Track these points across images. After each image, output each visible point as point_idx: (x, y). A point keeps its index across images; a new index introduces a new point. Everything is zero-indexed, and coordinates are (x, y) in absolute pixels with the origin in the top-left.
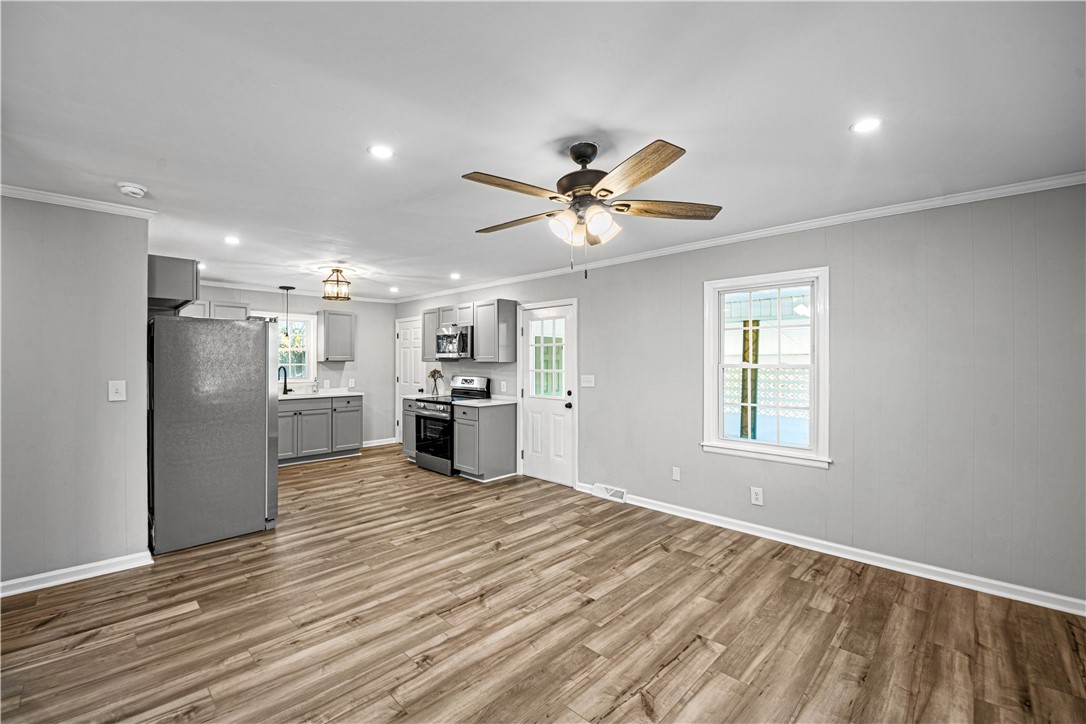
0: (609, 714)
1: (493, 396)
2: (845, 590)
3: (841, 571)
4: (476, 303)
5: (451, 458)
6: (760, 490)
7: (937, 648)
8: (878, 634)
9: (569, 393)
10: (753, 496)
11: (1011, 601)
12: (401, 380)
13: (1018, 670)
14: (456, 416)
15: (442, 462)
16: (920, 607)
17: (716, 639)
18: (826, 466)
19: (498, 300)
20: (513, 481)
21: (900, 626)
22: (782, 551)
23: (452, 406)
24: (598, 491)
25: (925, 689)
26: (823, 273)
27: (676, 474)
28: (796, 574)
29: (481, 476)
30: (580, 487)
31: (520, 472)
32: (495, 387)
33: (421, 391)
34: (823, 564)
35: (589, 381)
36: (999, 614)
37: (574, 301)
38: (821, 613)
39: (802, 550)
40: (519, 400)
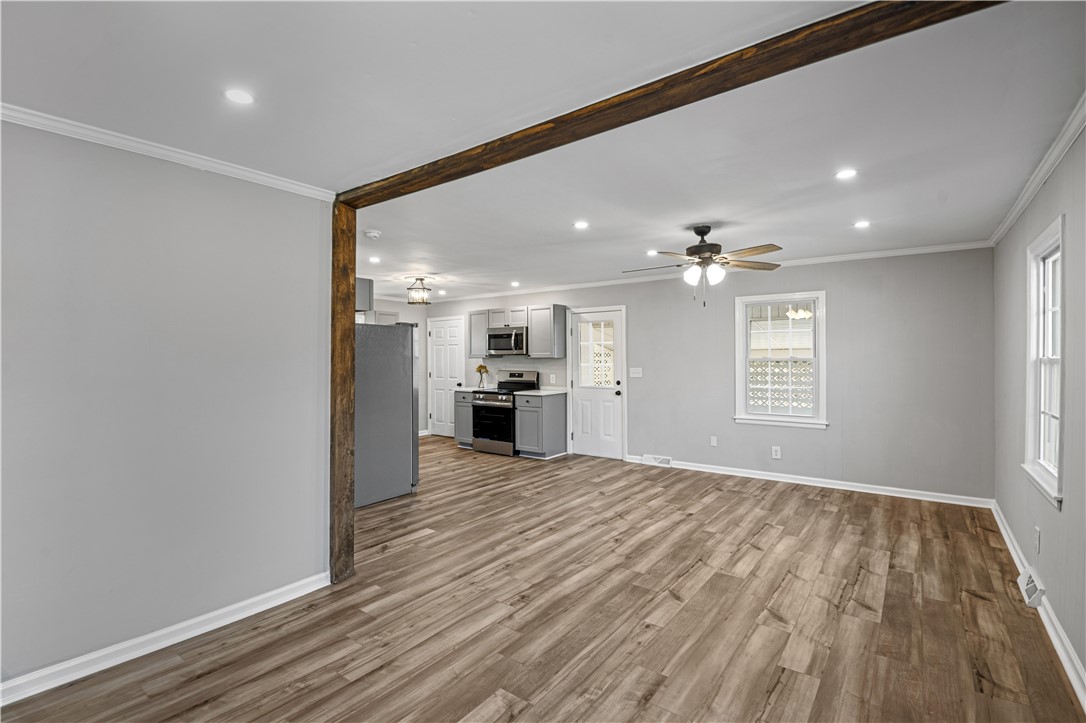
1: (541, 387)
2: (842, 503)
3: (838, 495)
4: (530, 307)
5: (514, 442)
6: (778, 448)
7: (900, 522)
8: (867, 518)
9: (618, 383)
10: (774, 453)
11: (940, 504)
12: (434, 375)
13: (942, 526)
14: (517, 404)
15: (507, 446)
16: (889, 507)
17: (777, 524)
18: (825, 427)
19: (554, 306)
20: (566, 459)
21: (878, 516)
22: (797, 487)
23: (514, 396)
24: (649, 460)
25: (896, 536)
26: (822, 295)
27: (714, 441)
28: (810, 497)
29: (543, 455)
30: (629, 458)
31: (570, 451)
32: (543, 379)
33: (459, 385)
34: (825, 493)
35: (637, 372)
36: (933, 509)
37: (623, 308)
38: (832, 512)
39: (810, 486)
40: (569, 389)
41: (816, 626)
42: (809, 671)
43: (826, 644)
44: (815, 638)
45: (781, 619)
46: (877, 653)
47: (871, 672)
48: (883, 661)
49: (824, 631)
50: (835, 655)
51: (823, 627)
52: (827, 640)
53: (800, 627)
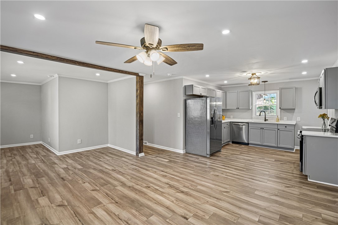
0: (119, 218)
41: (46, 212)
42: (37, 200)
43: (38, 208)
44: (43, 208)
45: (59, 206)
46: (20, 217)
47: (19, 210)
48: (17, 215)
49: (43, 212)
50: (33, 208)
51: (44, 213)
52: (39, 210)
53: (51, 208)
